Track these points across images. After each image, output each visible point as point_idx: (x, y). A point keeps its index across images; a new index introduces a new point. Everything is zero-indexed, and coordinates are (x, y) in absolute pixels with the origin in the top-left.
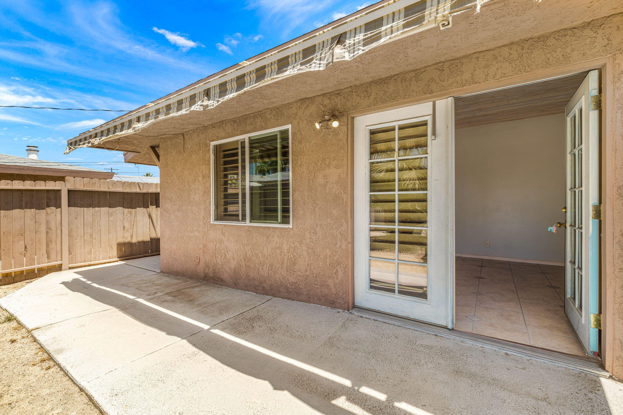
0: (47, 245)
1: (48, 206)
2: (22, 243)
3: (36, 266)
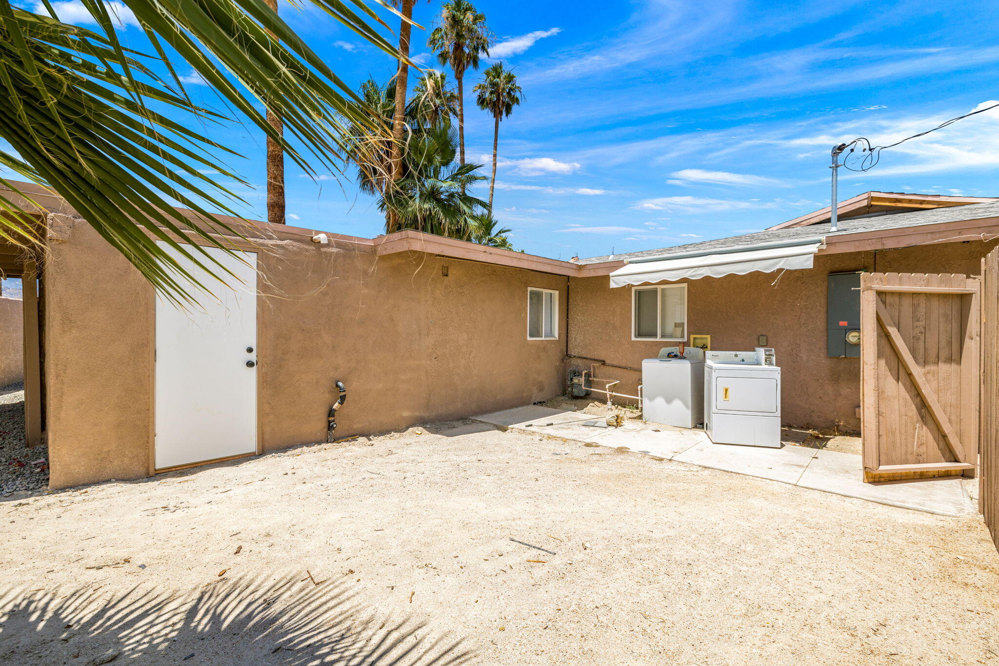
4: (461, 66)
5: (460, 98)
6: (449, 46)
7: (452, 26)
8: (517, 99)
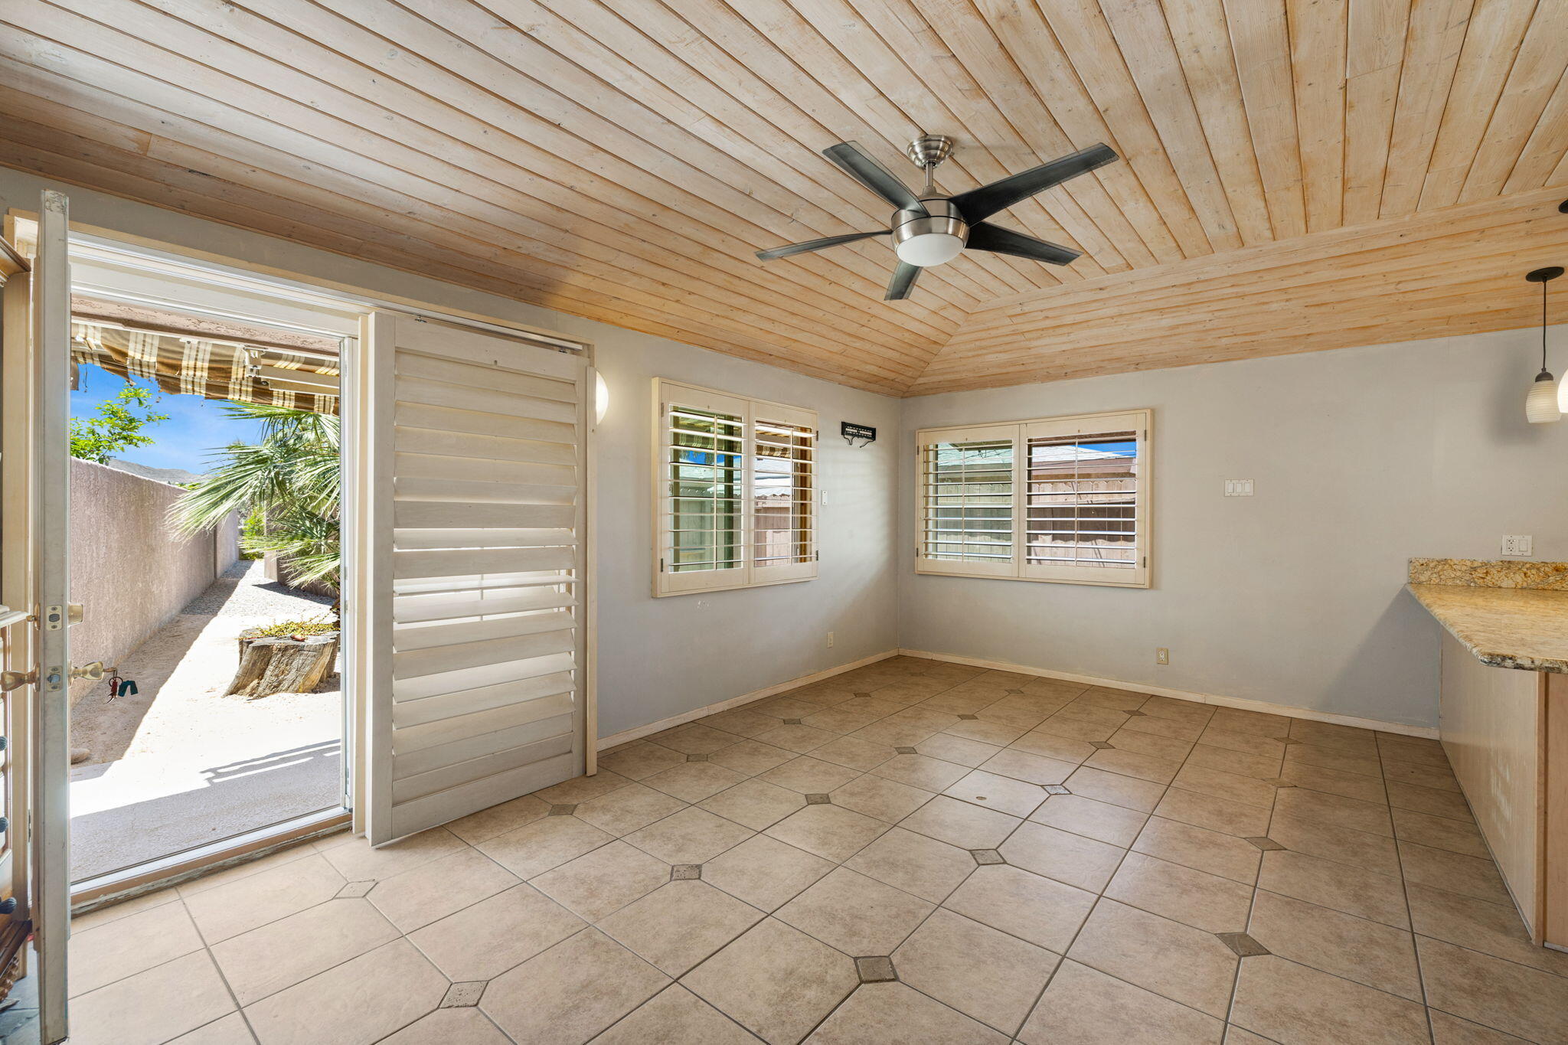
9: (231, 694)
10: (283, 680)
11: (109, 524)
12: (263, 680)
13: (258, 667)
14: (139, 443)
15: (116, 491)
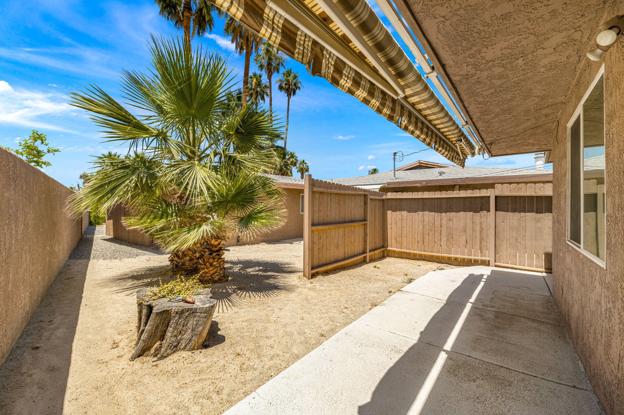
0: (481, 243)
1: (482, 210)
2: (464, 237)
3: (473, 257)
4: (270, 73)
5: (270, 87)
6: (265, 62)
7: (266, 54)
8: (299, 87)
9: (139, 356)
10: (181, 339)
11: (26, 206)
12: (164, 341)
13: (160, 330)
14: (43, 165)
15: (32, 181)
